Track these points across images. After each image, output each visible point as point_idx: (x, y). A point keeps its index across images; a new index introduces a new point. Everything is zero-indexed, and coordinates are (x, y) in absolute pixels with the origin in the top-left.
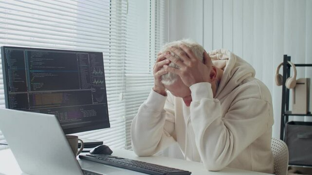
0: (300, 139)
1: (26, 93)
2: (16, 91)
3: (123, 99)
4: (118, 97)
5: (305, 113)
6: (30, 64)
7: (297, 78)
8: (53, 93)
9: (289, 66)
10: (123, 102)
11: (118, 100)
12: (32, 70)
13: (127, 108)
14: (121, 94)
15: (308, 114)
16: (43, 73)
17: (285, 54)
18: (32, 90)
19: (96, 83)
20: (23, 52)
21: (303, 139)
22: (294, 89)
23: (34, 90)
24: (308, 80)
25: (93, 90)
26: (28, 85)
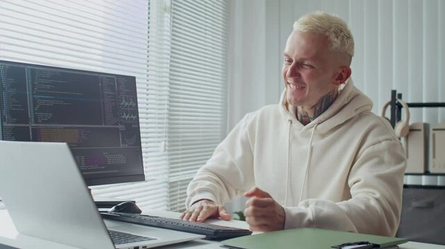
0: (416, 208)
1: (28, 125)
2: (13, 123)
3: (165, 150)
4: (158, 147)
5: (422, 171)
6: (34, 86)
7: (410, 123)
8: (65, 128)
9: (400, 106)
10: (165, 155)
11: (158, 151)
12: (36, 94)
13: (172, 164)
14: (163, 143)
15: (427, 173)
16: (52, 99)
17: (394, 89)
18: (36, 122)
19: (127, 117)
20: (24, 69)
21: (420, 208)
22: (407, 138)
23: (39, 123)
24: (426, 126)
25: (121, 127)
26: (31, 115)
